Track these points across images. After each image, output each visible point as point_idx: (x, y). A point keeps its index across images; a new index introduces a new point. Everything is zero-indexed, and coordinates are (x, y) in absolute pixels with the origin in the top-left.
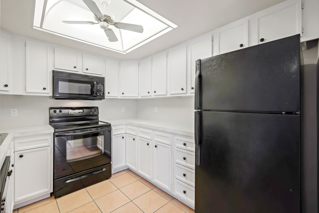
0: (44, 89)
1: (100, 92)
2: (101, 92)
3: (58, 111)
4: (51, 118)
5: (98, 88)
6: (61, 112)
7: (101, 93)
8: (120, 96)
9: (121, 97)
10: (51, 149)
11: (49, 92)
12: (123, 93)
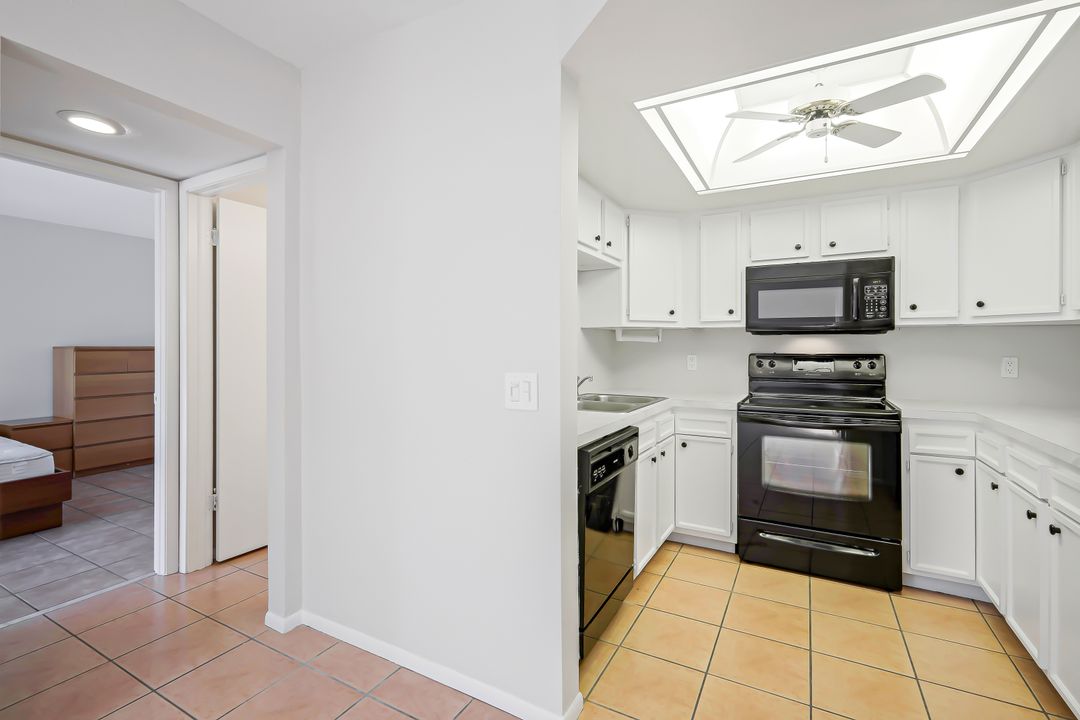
0: (731, 312)
1: (874, 308)
2: (879, 305)
3: (766, 363)
4: (752, 378)
5: (868, 296)
6: (772, 365)
7: (880, 311)
8: (969, 316)
9: (976, 317)
10: (732, 447)
11: (740, 319)
12: (980, 304)
